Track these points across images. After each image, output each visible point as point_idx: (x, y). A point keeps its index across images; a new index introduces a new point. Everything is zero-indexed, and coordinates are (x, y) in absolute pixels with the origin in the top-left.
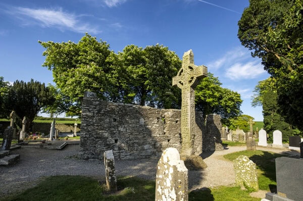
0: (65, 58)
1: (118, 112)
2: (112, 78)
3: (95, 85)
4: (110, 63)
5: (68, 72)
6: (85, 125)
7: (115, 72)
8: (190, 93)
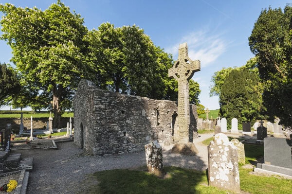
0: (33, 31)
1: (125, 104)
2: (90, 61)
3: (75, 70)
4: (87, 43)
5: (40, 51)
6: (99, 118)
7: (93, 54)
8: (186, 86)
